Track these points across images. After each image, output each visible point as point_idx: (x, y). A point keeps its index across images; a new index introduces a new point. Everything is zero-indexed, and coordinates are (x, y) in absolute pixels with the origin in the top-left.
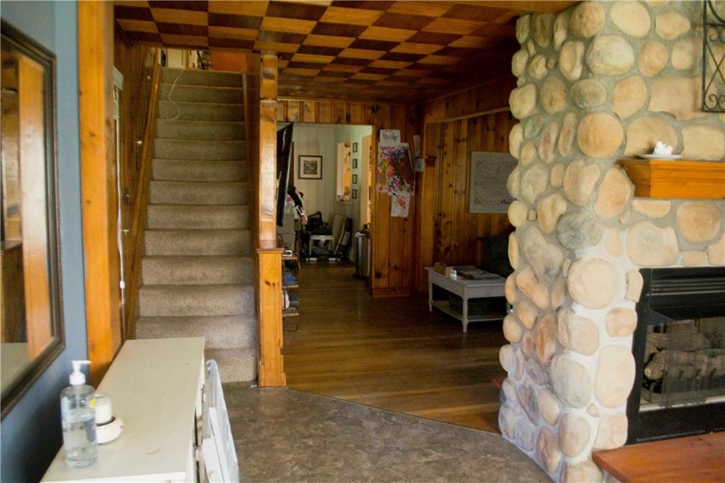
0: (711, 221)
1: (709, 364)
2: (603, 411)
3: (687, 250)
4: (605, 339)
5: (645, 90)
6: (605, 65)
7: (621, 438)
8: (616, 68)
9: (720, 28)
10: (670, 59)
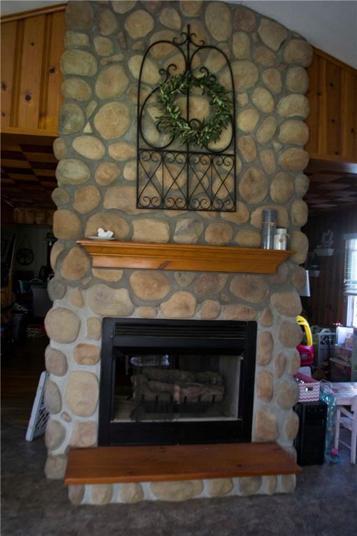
0: (156, 285)
1: (181, 393)
2: (76, 418)
3: (141, 305)
4: (73, 365)
5: (98, 194)
6: (64, 178)
7: (91, 440)
8: (73, 180)
9: (151, 153)
10: (122, 174)
